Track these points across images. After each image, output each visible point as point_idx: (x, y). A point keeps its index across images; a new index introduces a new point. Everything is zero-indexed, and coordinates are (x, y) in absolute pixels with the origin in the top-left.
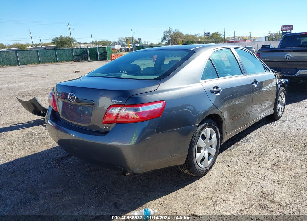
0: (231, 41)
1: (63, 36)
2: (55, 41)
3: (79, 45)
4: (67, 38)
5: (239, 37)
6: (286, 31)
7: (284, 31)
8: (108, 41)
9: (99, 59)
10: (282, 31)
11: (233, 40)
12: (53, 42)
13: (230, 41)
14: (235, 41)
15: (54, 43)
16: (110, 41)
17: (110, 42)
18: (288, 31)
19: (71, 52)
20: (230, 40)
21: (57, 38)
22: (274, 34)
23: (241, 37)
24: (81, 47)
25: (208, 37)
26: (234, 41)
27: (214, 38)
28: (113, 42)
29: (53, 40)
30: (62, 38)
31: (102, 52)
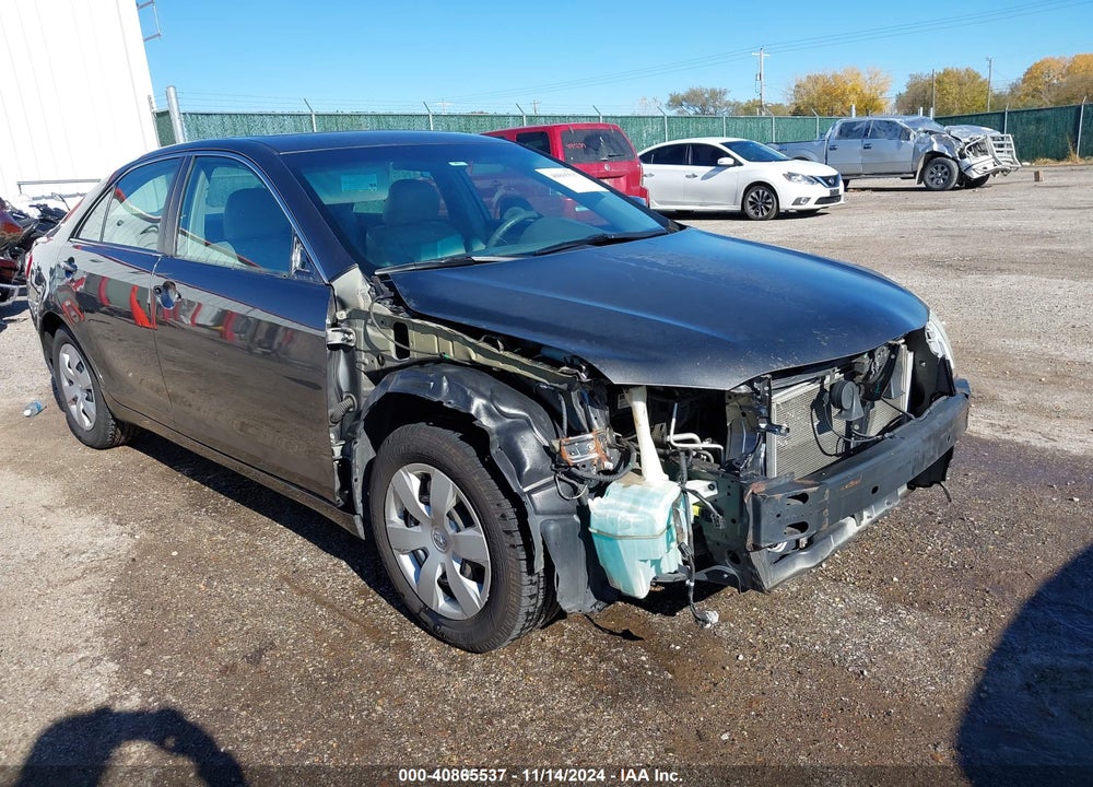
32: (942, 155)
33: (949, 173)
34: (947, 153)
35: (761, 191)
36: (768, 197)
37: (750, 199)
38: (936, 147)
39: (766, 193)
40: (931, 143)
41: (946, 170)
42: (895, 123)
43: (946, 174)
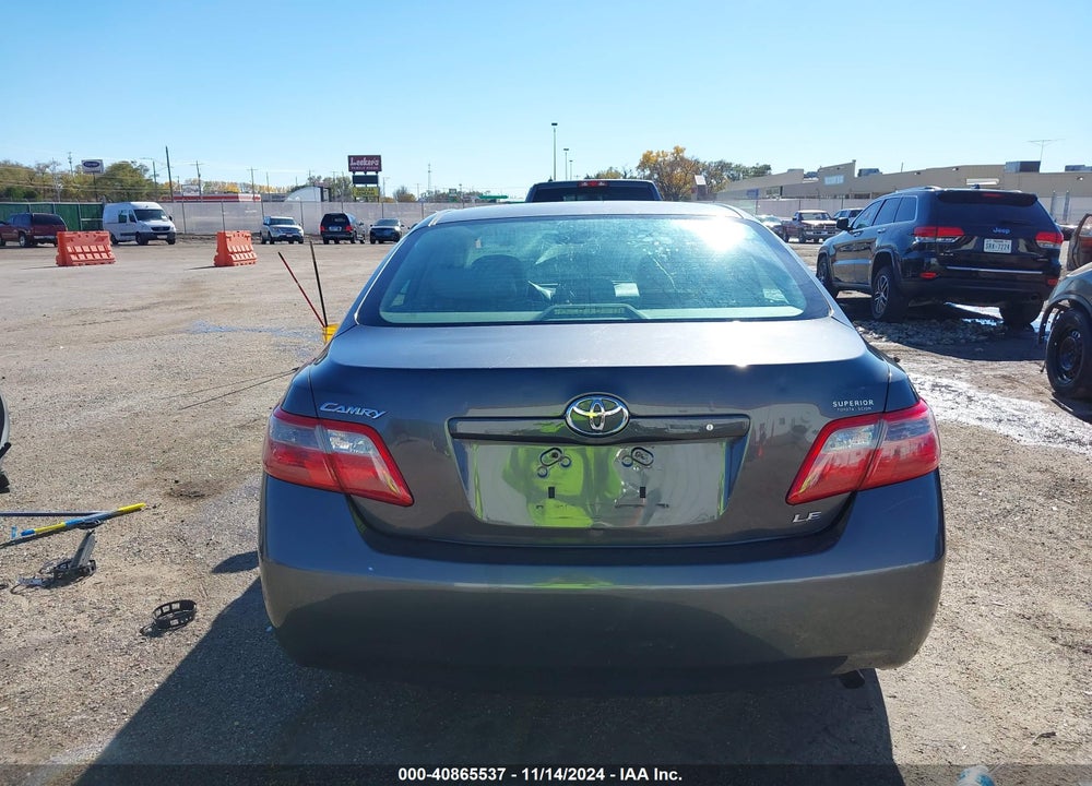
0: (189, 198)
5: (208, 184)
6: (362, 173)
7: (357, 174)
10: (351, 173)
11: (198, 194)
13: (186, 198)
14: (204, 198)
18: (369, 173)
20: (186, 194)
22: (321, 181)
23: (216, 184)
25: (97, 175)
26: (199, 197)
27: (121, 181)
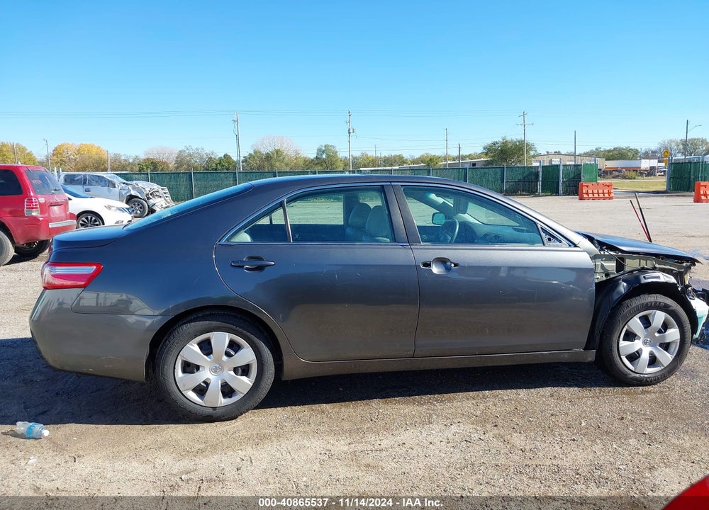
1: (509, 139)
2: (489, 150)
3: (549, 159)
4: (518, 144)
8: (631, 149)
9: (561, 192)
12: (484, 151)
15: (486, 154)
16: (637, 150)
17: (636, 152)
19: (499, 173)
21: (494, 144)
24: (553, 163)
28: (643, 151)
29: (484, 148)
30: (505, 143)
31: (572, 176)
32: (137, 197)
33: (143, 207)
34: (140, 196)
35: (89, 217)
36: (95, 221)
37: (81, 222)
38: (133, 193)
39: (94, 218)
40: (129, 190)
41: (141, 205)
42: (103, 177)
43: (141, 208)
